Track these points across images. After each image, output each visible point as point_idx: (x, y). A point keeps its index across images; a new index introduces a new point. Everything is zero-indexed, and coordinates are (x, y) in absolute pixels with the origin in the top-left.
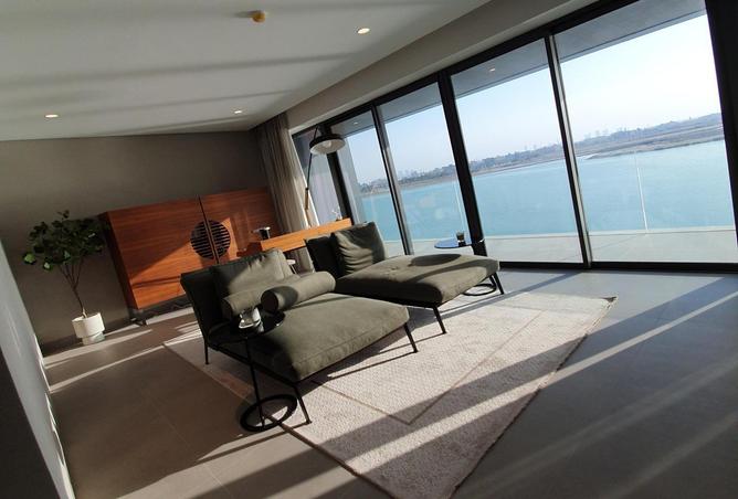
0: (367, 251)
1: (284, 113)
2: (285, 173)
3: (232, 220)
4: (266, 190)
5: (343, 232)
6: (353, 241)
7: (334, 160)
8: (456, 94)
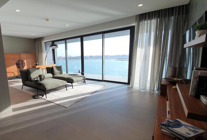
0: (59, 71)
1: (44, 37)
2: (41, 51)
3: (27, 61)
4: (35, 54)
5: (55, 66)
6: (56, 69)
7: (53, 50)
8: (84, 40)
